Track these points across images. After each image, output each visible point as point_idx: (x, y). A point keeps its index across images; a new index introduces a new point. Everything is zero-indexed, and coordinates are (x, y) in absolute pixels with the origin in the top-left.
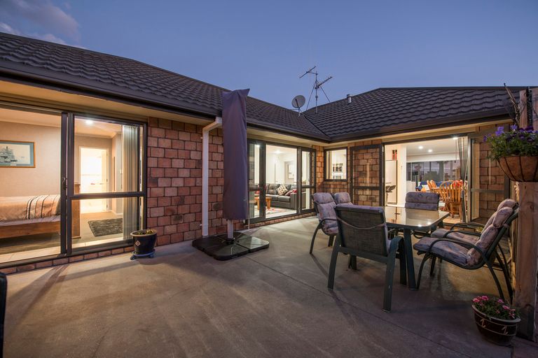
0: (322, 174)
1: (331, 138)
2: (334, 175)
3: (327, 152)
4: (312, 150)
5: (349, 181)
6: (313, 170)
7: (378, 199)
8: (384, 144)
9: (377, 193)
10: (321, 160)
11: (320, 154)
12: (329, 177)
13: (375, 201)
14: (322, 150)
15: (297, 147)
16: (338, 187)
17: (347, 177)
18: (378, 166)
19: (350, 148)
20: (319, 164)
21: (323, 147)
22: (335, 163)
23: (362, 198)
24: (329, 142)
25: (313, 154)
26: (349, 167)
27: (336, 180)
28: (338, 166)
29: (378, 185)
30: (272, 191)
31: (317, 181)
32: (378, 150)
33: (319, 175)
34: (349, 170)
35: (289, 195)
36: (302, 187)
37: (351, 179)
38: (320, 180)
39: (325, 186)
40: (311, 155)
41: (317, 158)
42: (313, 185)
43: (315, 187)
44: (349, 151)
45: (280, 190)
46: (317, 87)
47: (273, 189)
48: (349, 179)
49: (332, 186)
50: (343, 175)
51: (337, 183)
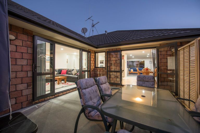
0: (94, 64)
1: (98, 46)
2: (99, 65)
3: (96, 54)
4: (88, 52)
5: (106, 68)
6: (89, 62)
7: (119, 77)
8: (122, 50)
9: (119, 74)
10: (94, 57)
11: (93, 54)
12: (97, 66)
13: (118, 78)
14: (94, 52)
15: (80, 49)
16: (101, 71)
17: (105, 66)
18: (119, 61)
19: (107, 51)
20: (92, 59)
21: (94, 51)
22: (100, 60)
23: (112, 76)
24: (97, 48)
25: (89, 54)
26: (106, 61)
27: (101, 68)
28: (102, 61)
29: (119, 70)
30: (69, 72)
31: (91, 68)
32: (119, 53)
33: (92, 65)
34: (106, 63)
35: (77, 75)
36: (83, 71)
37: (107, 67)
38: (93, 67)
39: (95, 70)
40: (88, 54)
41: (91, 56)
42: (89, 70)
43: (90, 71)
44: (106, 53)
45: (74, 72)
46: (93, 26)
47: (70, 72)
48: (106, 67)
49: (99, 70)
50: (104, 65)
51: (101, 69)
